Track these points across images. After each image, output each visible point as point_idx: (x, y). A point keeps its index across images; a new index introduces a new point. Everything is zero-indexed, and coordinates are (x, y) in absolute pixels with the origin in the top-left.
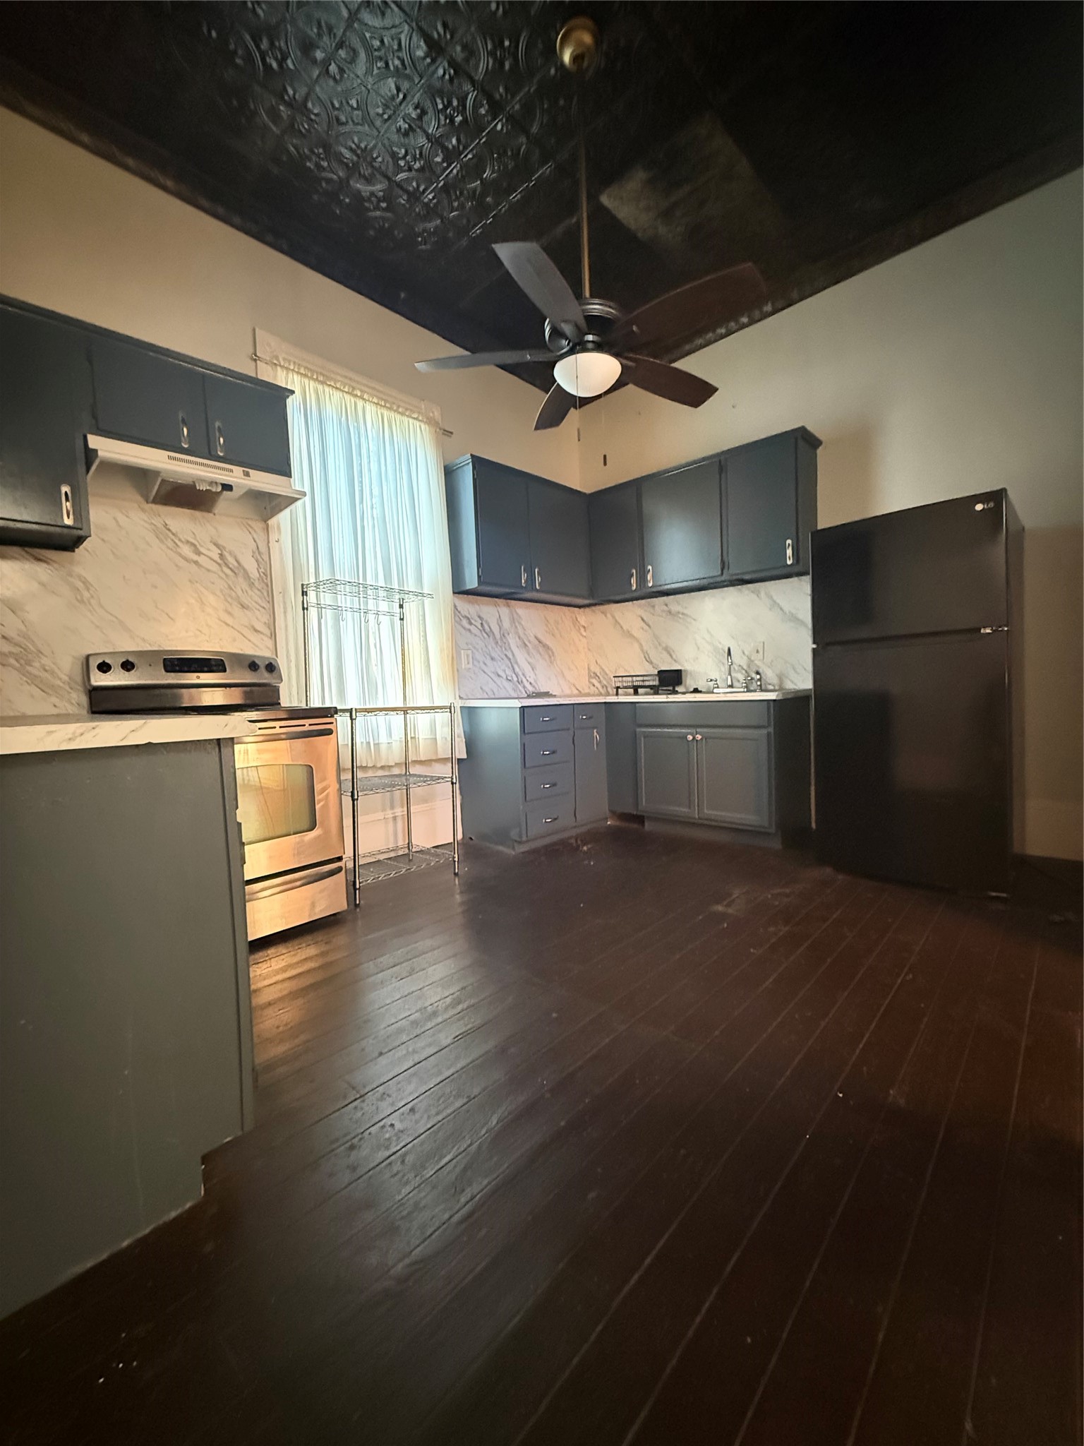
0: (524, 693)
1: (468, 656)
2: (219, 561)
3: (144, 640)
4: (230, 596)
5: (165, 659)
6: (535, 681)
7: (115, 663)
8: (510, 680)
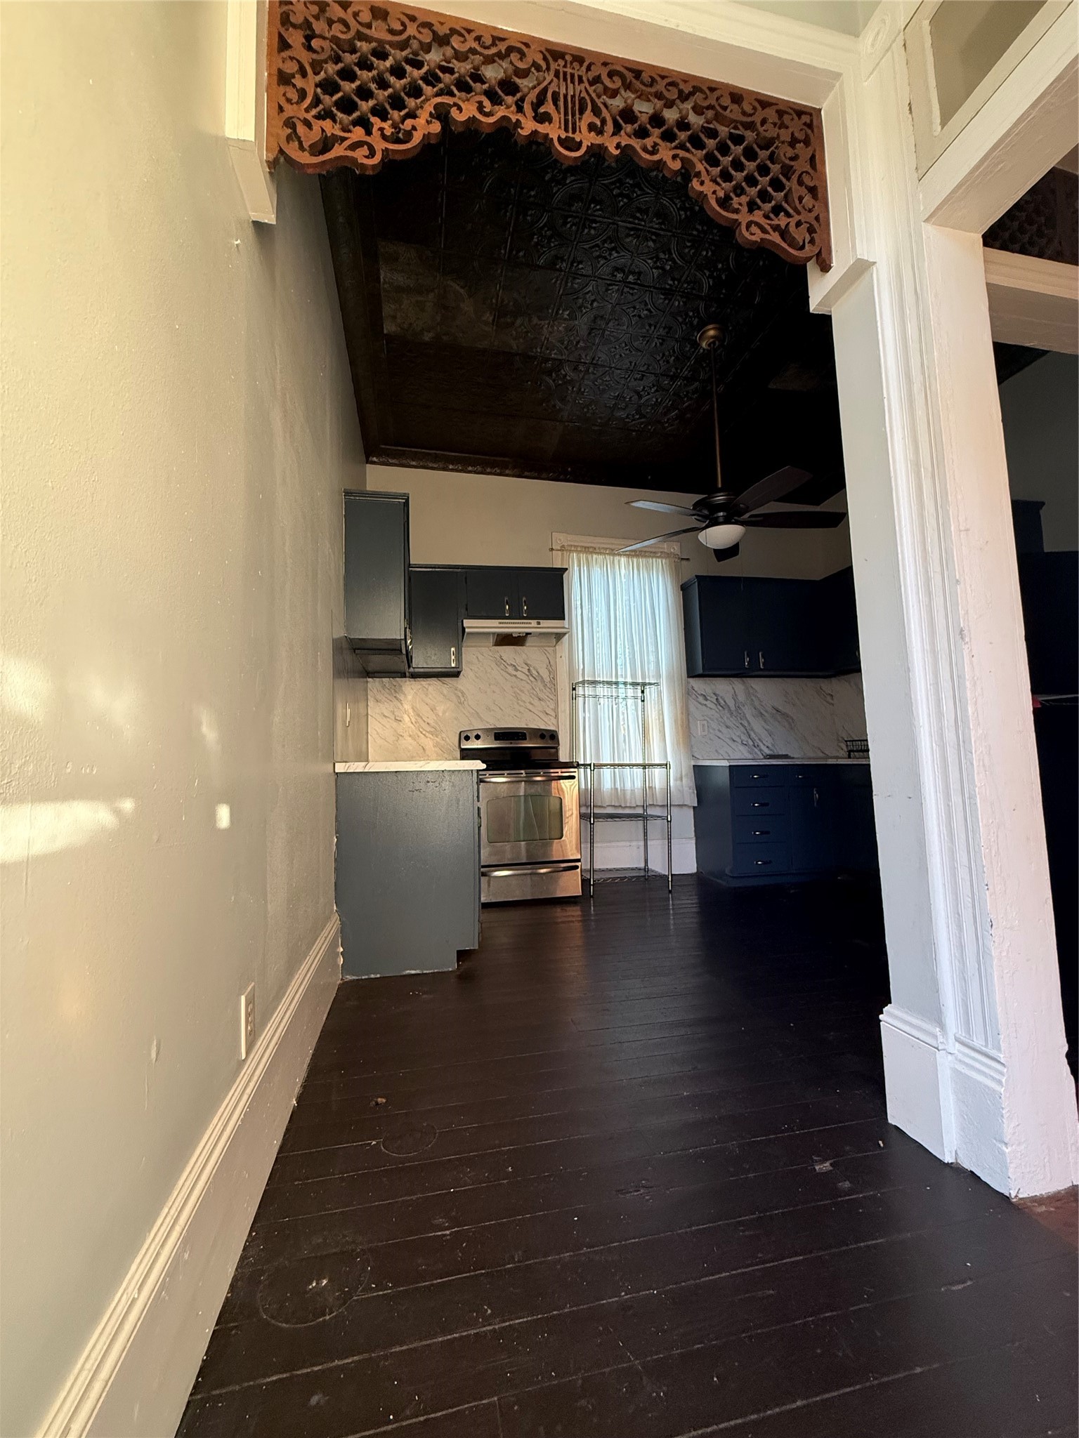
0: (761, 755)
1: (703, 725)
2: (528, 673)
3: (488, 723)
4: (533, 694)
5: (495, 733)
6: (773, 745)
7: (472, 735)
8: (746, 744)
